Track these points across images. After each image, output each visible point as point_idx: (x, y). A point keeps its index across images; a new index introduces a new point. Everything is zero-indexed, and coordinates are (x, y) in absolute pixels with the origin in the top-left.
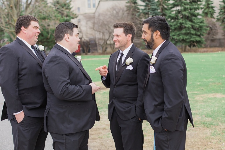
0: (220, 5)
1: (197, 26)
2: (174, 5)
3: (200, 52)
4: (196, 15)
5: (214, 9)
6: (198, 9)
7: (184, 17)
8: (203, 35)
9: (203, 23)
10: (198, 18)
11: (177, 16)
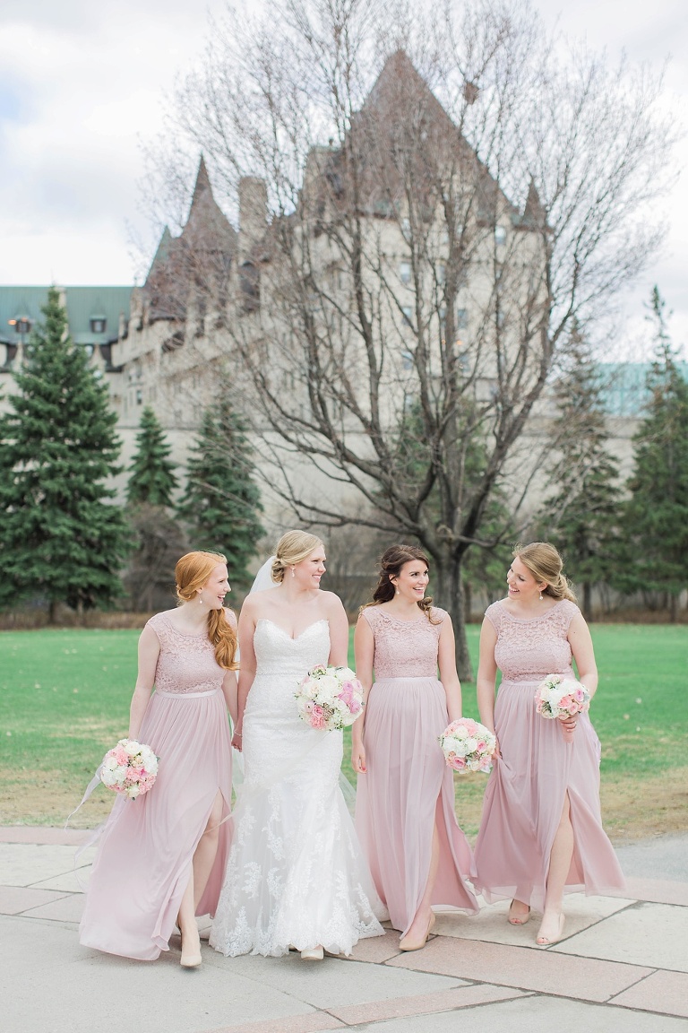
0: (190, 460)
1: (93, 534)
2: (20, 455)
3: (104, 626)
4: (94, 492)
5: (173, 472)
6: (102, 472)
7: (50, 500)
8: (117, 567)
9: (119, 523)
10: (99, 504)
11: (23, 494)
